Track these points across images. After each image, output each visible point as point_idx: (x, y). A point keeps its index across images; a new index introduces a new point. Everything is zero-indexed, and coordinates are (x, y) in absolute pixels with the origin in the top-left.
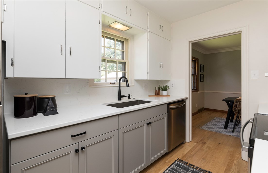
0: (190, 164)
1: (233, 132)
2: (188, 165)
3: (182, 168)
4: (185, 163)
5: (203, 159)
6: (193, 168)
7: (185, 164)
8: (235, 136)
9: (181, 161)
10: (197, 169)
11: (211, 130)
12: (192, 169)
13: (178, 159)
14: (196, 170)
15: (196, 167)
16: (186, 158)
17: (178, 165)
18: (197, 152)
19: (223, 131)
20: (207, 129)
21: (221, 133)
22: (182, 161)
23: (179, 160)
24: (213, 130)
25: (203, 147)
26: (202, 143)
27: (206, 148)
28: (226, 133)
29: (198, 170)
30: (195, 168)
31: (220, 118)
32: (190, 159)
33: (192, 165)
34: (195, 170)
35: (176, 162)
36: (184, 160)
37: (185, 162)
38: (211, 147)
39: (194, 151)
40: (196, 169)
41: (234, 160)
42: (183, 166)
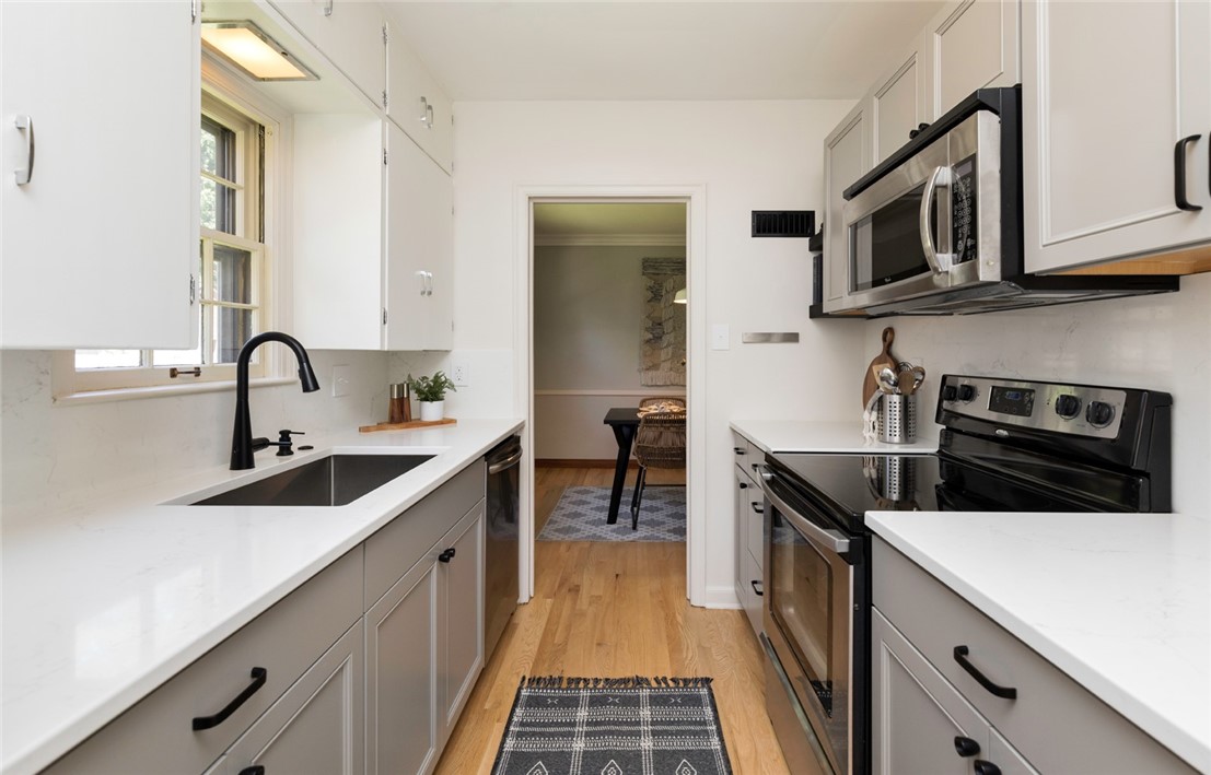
0: (570, 681)
1: (634, 528)
2: (564, 685)
3: (553, 705)
4: (554, 684)
5: (599, 644)
6: (586, 687)
7: (556, 686)
8: (645, 538)
9: (535, 681)
10: (600, 686)
11: (574, 536)
12: (584, 693)
13: (524, 678)
14: (599, 689)
15: (591, 682)
16: (546, 665)
17: (534, 702)
18: (569, 628)
19: (608, 532)
20: (561, 536)
21: (605, 538)
22: (539, 679)
23: (527, 681)
24: (579, 535)
25: (579, 602)
26: (569, 590)
27: (590, 604)
28: (620, 537)
29: (604, 688)
30: (591, 686)
31: (579, 488)
32: (562, 662)
33: (578, 680)
34: (597, 693)
35: (524, 692)
36: (545, 675)
37: (552, 681)
38: (600, 597)
39: (559, 629)
40: (595, 688)
41: (674, 614)
42: (553, 698)
